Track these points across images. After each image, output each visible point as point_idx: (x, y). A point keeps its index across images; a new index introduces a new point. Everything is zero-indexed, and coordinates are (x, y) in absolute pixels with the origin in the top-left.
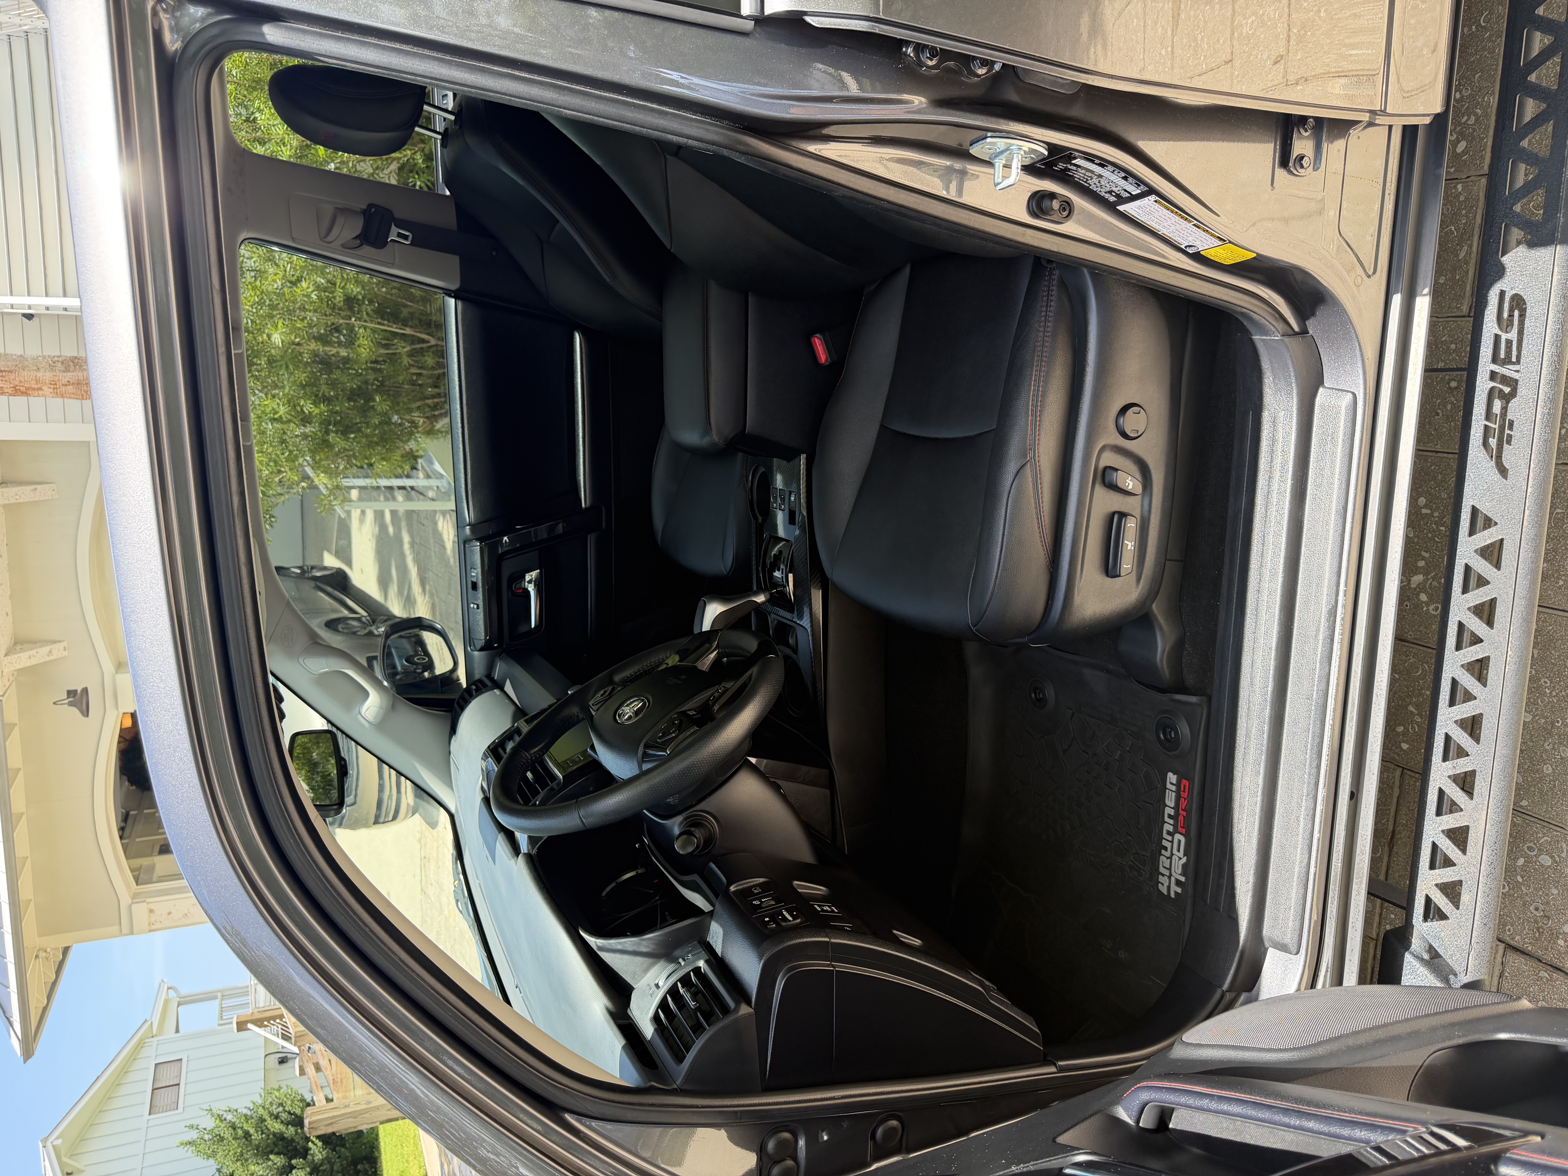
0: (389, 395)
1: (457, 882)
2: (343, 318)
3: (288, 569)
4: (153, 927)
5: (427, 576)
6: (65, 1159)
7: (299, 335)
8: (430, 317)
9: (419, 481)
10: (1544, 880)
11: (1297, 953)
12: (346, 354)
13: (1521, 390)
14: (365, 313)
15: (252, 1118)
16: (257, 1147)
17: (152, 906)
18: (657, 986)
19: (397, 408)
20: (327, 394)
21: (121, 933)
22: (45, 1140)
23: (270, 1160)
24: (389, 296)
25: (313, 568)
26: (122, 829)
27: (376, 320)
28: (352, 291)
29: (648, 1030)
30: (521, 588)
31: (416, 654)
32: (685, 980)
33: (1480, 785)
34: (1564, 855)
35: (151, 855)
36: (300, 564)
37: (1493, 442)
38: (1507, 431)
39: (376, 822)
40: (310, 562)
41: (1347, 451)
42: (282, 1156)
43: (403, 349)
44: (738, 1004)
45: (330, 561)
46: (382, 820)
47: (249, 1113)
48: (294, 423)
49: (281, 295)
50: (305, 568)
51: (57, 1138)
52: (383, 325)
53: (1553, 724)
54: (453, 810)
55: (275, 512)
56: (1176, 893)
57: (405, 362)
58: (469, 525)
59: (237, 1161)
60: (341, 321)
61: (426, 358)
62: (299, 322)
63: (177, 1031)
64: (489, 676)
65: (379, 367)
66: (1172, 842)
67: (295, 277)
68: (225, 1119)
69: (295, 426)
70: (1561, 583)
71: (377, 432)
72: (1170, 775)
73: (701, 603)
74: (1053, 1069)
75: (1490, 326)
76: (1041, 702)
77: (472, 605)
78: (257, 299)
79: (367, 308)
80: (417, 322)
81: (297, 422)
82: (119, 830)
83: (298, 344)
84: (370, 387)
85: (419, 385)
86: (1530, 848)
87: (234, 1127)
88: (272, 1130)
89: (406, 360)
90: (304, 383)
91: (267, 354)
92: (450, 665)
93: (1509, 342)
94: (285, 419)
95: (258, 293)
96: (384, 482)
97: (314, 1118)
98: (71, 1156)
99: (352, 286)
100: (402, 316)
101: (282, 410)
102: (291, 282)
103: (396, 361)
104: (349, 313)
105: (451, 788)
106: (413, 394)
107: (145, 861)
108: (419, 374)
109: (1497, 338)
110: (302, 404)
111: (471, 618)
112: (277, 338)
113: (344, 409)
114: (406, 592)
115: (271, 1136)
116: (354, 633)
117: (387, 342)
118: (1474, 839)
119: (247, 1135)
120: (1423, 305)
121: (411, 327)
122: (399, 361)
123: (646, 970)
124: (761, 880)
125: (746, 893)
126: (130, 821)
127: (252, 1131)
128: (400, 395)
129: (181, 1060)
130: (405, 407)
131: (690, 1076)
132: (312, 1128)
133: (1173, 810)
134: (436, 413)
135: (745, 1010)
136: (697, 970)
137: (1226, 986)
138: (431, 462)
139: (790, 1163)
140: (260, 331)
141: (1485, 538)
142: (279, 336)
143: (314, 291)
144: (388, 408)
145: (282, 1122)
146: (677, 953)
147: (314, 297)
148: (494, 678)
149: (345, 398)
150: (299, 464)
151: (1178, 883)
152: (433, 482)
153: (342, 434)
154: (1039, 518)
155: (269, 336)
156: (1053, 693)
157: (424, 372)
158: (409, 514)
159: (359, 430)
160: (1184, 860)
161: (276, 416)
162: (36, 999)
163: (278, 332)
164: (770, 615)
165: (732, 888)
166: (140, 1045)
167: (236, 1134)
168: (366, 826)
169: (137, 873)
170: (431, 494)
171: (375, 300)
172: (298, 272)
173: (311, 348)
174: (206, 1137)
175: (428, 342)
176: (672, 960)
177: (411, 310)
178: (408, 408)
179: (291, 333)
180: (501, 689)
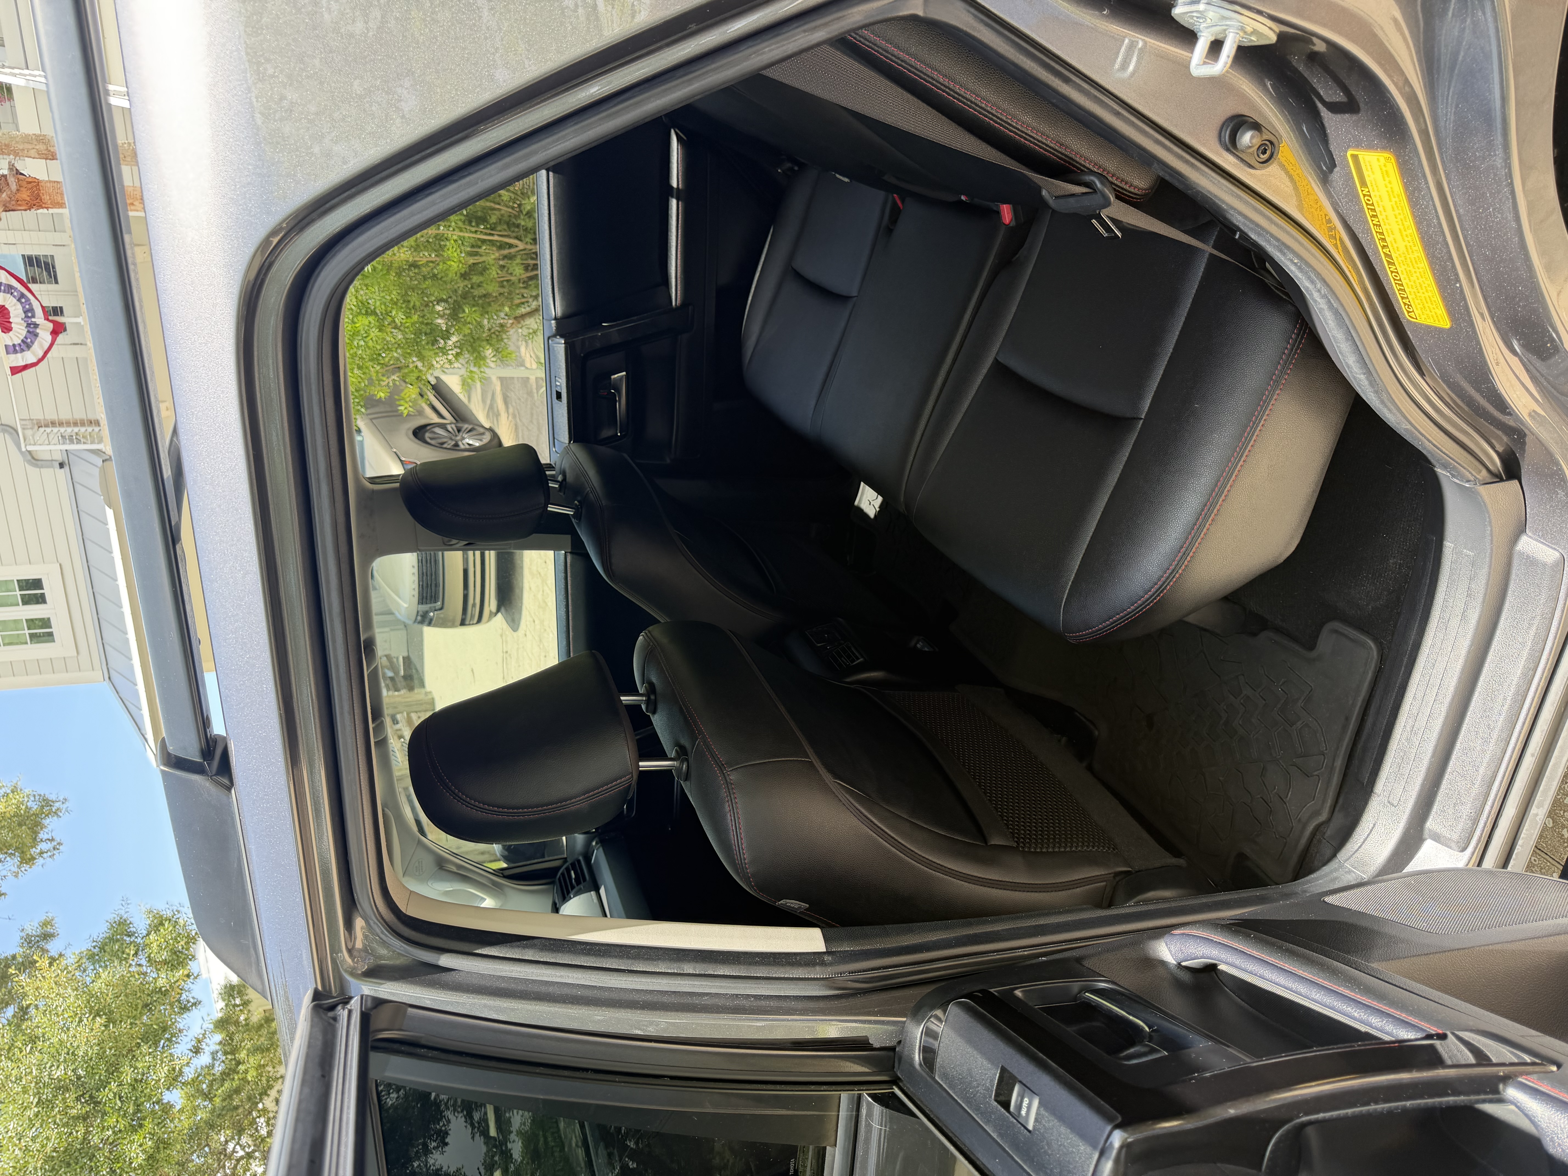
0: (477, 302)
5: (509, 394)
8: (518, 220)
14: (456, 221)
20: (418, 305)
27: (466, 228)
39: (463, 623)
43: (491, 256)
46: (467, 622)
52: (470, 232)
61: (514, 264)
65: (468, 276)
79: (456, 216)
80: (505, 227)
84: (459, 296)
89: (493, 267)
100: (491, 222)
103: (483, 269)
114: (488, 402)
117: (474, 250)
121: (499, 232)
122: (486, 268)
128: (489, 304)
144: (476, 316)
168: (453, 626)
175: (516, 246)
180: (597, 890)
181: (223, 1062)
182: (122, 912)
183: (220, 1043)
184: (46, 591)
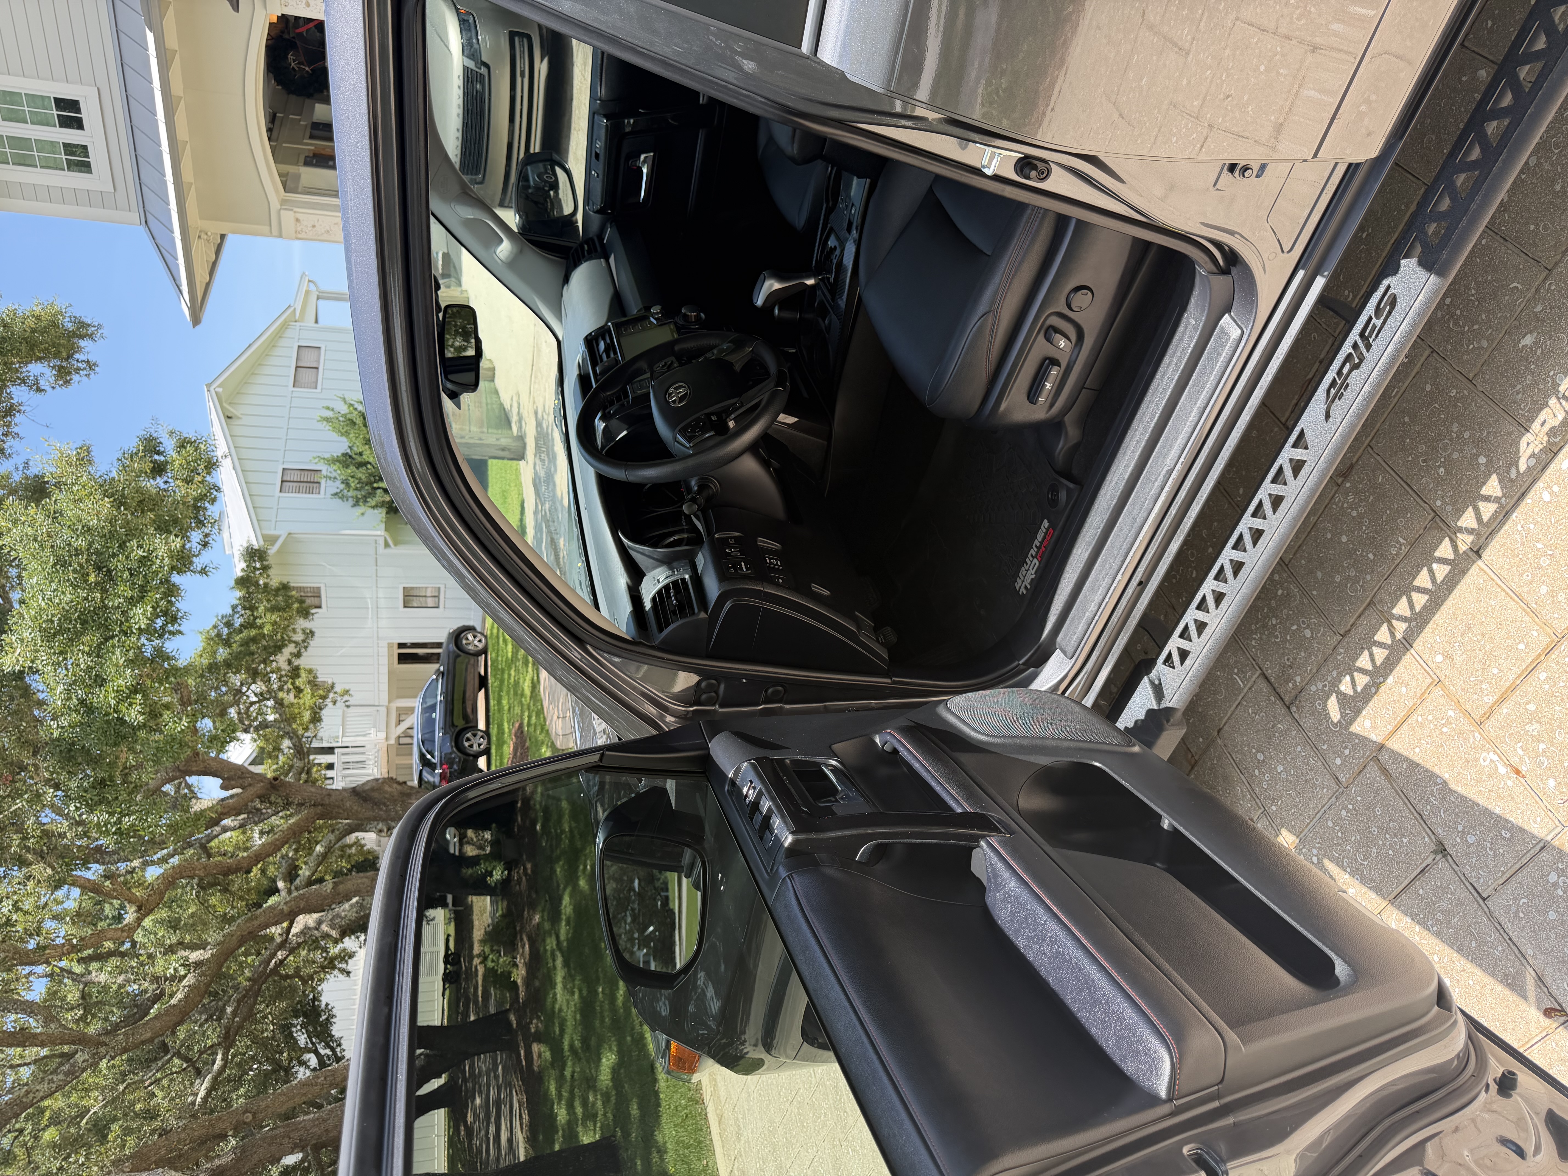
4: (299, 236)
6: (225, 405)
10: (1301, 645)
11: (1071, 658)
13: (1363, 367)
17: (299, 216)
18: (658, 581)
21: (271, 234)
22: (209, 386)
26: (270, 130)
29: (648, 605)
32: (675, 583)
33: (1224, 604)
34: (1319, 635)
35: (296, 164)
37: (1333, 391)
38: (1342, 390)
41: (1222, 370)
44: (700, 611)
51: (218, 387)
53: (1356, 550)
54: (561, 339)
56: (1023, 592)
63: (316, 322)
64: (600, 239)
66: (1031, 562)
70: (1410, 459)
72: (1046, 521)
73: (762, 276)
74: (889, 681)
75: (1370, 309)
77: (593, 172)
82: (267, 131)
86: (1303, 622)
92: (571, 209)
93: (1374, 326)
98: (230, 404)
107: (291, 169)
109: (1370, 319)
118: (1208, 631)
120: (1320, 283)
123: (654, 568)
124: (737, 534)
125: (724, 541)
126: (277, 122)
129: (319, 348)
131: (663, 641)
133: (1039, 543)
135: (703, 615)
136: (683, 580)
137: (1021, 662)
139: (713, 694)
141: (1298, 454)
146: (675, 564)
148: (603, 242)
151: (1026, 587)
154: (988, 353)
160: (1034, 576)
162: (201, 276)
164: (817, 295)
165: (716, 536)
166: (285, 326)
169: (284, 179)
174: (340, 419)
176: (671, 568)
180: (607, 259)
181: (242, 615)
182: (152, 431)
183: (240, 599)
184: (84, 115)
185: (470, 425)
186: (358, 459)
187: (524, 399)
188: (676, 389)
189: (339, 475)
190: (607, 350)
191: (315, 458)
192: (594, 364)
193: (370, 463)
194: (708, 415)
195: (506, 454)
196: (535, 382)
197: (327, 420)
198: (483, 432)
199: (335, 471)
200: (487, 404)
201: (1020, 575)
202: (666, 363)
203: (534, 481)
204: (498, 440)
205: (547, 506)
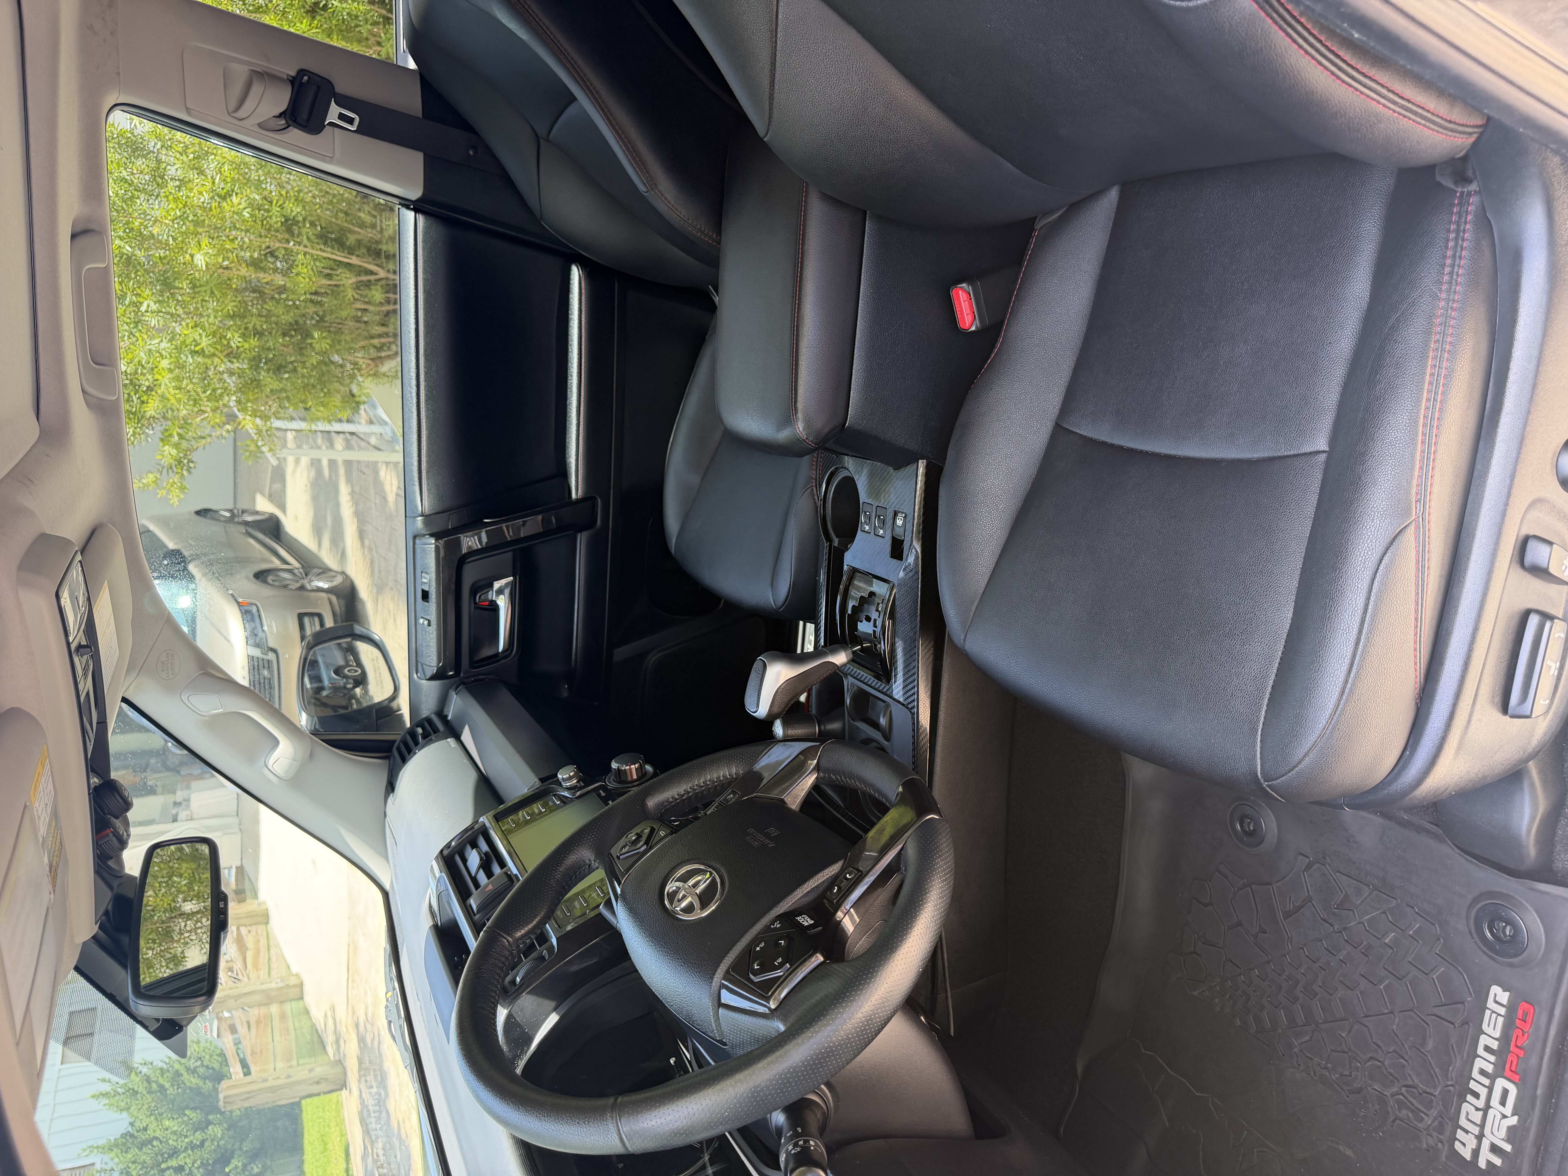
0: (329, 331)
1: (390, 994)
2: (280, 241)
3: (216, 512)
7: (228, 258)
8: (380, 246)
9: (361, 428)
12: (283, 283)
14: (305, 237)
15: (168, 1071)
16: (173, 1102)
19: (338, 347)
20: (258, 328)
23: (185, 1115)
24: (333, 220)
25: (243, 512)
27: (318, 247)
28: (292, 211)
30: (486, 600)
31: (347, 665)
36: (231, 507)
40: (242, 505)
42: (198, 1111)
43: (348, 280)
45: (264, 506)
47: (165, 1066)
48: (219, 358)
49: (207, 210)
50: (236, 511)
52: (324, 251)
54: (387, 886)
55: (194, 456)
56: (1489, 1163)
57: (350, 296)
58: (422, 515)
59: (151, 1115)
60: (277, 245)
61: (374, 292)
62: (228, 242)
64: (441, 714)
65: (320, 299)
66: (1490, 1089)
67: (225, 191)
68: (140, 1072)
69: (220, 361)
71: (314, 373)
72: (1495, 990)
73: (757, 665)
76: (1254, 836)
77: (421, 621)
78: (178, 213)
79: (307, 230)
80: (364, 251)
81: (222, 357)
83: (227, 268)
84: (308, 322)
85: (366, 322)
87: (148, 1080)
88: (188, 1084)
89: (350, 293)
90: (231, 313)
91: (190, 277)
92: (388, 692)
94: (207, 352)
95: (181, 206)
96: (322, 426)
97: (230, 1093)
99: (291, 205)
100: (348, 243)
101: (205, 342)
102: (219, 196)
103: (338, 294)
104: (287, 236)
105: (387, 859)
106: (357, 332)
108: (366, 310)
110: (228, 337)
111: (419, 636)
112: (200, 260)
113: (278, 345)
115: (188, 1091)
116: (285, 587)
117: (329, 271)
119: (162, 1088)
121: (357, 256)
122: (342, 294)
127: (167, 1085)
128: (342, 333)
129: (94, 1009)
130: (347, 346)
132: (227, 1103)
133: (1497, 1043)
134: (383, 354)
138: (374, 407)
140: (182, 250)
142: (202, 258)
143: (245, 209)
144: (328, 347)
145: (199, 1076)
147: (246, 214)
148: (446, 716)
149: (280, 333)
150: (224, 405)
151: (1494, 1149)
152: (376, 429)
153: (274, 373)
155: (192, 256)
156: (1274, 826)
157: (371, 308)
158: (348, 464)
159: (295, 370)
160: (1513, 1120)
161: (197, 349)
163: (202, 252)
164: (846, 677)
167: (151, 1088)
170: (373, 440)
171: (318, 223)
172: (229, 185)
173: (241, 274)
174: (119, 1090)
175: (376, 274)
177: (360, 237)
178: (351, 348)
179: (218, 255)
180: (457, 737)
185: (275, 1061)
186: (143, 1137)
187: (342, 1013)
188: (684, 879)
189: (118, 1164)
190: (485, 865)
191: (85, 1150)
192: (463, 894)
193: (156, 1138)
194: (789, 917)
195: (323, 1087)
196: (353, 987)
197: (105, 1095)
198: (291, 1067)
199: (112, 1159)
200: (295, 1029)
201: (1463, 1122)
202: (639, 836)
203: (361, 1114)
204: (311, 1071)
205: (380, 1145)
